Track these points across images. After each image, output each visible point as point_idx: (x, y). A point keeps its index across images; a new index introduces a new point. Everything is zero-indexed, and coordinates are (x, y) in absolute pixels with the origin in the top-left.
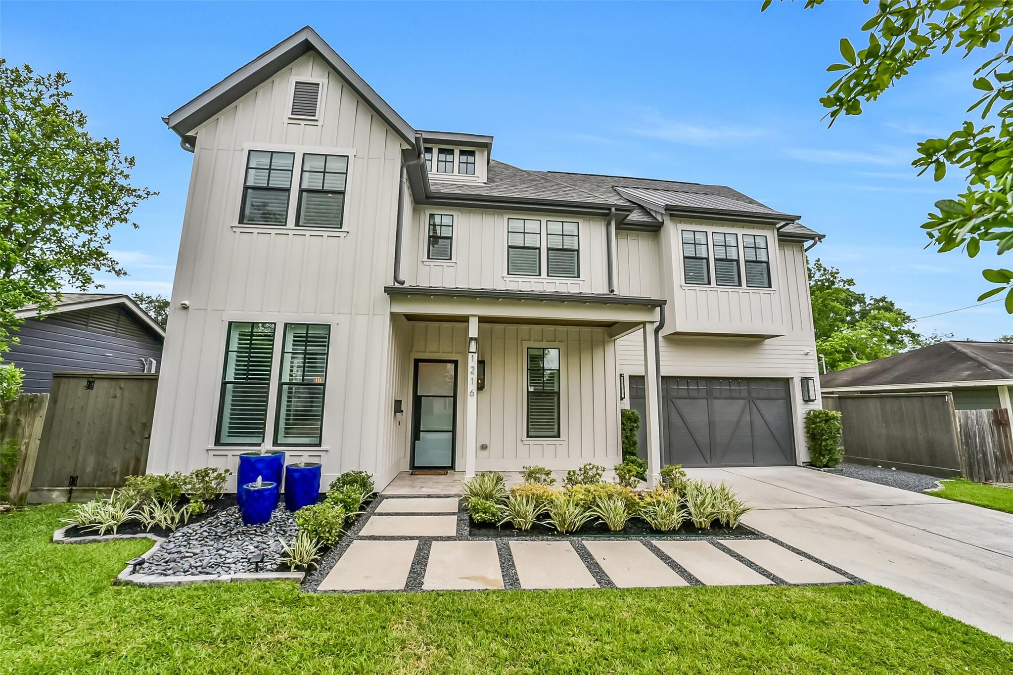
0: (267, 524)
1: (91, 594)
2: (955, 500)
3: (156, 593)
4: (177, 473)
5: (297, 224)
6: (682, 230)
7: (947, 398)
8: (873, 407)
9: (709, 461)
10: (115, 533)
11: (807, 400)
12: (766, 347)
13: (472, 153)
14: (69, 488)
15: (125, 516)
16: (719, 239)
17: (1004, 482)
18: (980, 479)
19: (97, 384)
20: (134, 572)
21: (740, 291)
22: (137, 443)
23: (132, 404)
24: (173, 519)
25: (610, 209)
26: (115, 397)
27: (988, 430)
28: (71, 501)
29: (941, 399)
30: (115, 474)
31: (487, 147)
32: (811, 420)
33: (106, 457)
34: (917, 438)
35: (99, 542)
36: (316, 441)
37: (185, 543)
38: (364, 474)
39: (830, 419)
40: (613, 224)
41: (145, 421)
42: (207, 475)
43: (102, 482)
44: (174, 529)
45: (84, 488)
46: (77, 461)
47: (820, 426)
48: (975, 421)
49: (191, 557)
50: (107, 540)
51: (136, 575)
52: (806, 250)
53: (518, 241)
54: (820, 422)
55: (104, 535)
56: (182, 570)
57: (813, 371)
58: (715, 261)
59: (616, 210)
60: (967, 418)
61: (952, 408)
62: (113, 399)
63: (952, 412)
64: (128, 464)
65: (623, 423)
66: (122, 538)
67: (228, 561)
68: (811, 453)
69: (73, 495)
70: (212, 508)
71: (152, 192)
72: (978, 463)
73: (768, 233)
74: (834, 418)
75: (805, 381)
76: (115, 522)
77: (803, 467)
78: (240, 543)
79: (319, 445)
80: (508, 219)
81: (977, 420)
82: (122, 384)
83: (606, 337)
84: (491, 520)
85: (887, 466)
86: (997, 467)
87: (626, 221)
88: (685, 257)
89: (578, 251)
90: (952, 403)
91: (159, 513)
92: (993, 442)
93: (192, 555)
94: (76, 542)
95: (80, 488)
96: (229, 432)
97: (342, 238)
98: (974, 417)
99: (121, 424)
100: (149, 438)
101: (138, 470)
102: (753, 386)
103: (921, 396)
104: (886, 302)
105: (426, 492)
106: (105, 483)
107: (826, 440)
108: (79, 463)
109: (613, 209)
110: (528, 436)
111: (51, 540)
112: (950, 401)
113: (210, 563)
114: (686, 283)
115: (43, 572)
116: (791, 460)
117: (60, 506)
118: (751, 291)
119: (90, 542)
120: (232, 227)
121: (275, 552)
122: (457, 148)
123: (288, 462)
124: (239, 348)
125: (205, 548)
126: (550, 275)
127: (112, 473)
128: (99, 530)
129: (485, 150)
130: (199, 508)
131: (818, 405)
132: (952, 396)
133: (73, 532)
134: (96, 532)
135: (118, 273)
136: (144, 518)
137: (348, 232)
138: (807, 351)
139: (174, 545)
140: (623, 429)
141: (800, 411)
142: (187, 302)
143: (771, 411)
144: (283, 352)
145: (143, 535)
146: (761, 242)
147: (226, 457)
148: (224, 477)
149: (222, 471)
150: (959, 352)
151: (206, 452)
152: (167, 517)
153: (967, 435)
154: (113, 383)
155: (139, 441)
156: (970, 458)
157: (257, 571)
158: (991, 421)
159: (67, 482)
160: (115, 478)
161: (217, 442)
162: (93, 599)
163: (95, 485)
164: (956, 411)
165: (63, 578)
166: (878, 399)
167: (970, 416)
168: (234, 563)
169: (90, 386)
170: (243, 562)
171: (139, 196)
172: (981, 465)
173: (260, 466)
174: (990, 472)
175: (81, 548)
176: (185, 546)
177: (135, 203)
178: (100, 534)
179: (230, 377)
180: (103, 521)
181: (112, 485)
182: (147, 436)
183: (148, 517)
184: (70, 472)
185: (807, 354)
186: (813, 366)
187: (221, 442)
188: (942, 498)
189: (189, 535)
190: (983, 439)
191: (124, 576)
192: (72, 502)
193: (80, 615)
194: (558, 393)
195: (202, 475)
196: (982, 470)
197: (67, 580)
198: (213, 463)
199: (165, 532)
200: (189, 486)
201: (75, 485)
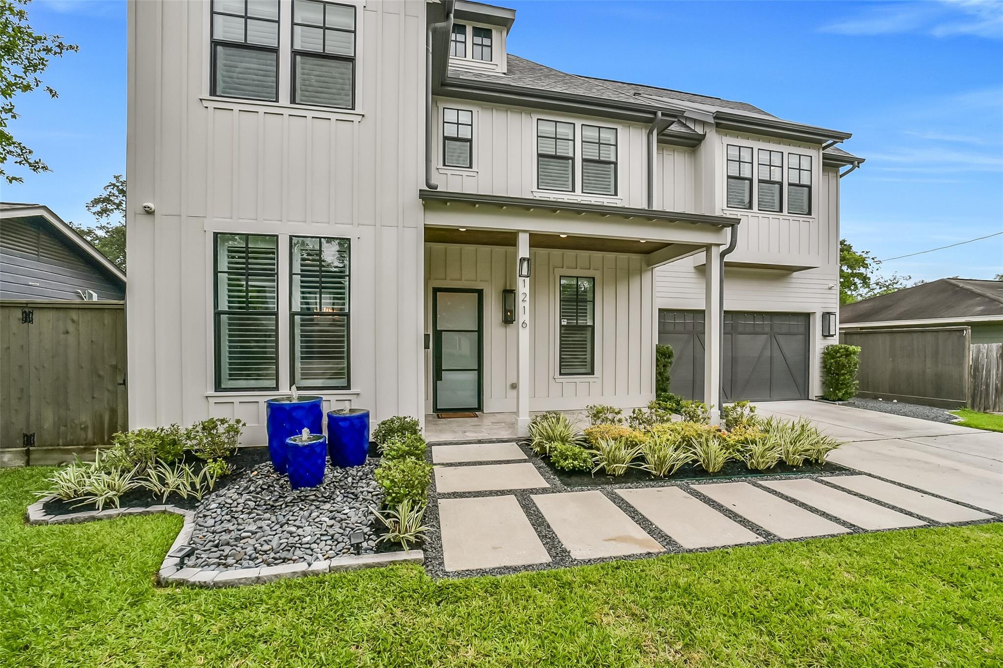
0: (324, 485)
1: (132, 605)
2: (986, 430)
3: (231, 597)
4: (173, 426)
5: (293, 101)
6: (727, 145)
7: (965, 333)
8: (882, 342)
9: (729, 397)
10: (118, 507)
11: (826, 335)
12: (793, 280)
13: (488, 33)
14: (26, 448)
15: (125, 484)
16: (764, 157)
17: (999, 411)
18: (980, 409)
19: (37, 316)
20: (181, 565)
21: (781, 218)
22: (108, 390)
23: (92, 341)
24: (193, 485)
25: (655, 113)
26: (67, 333)
27: (995, 363)
28: (30, 464)
29: (958, 333)
30: (85, 429)
31: (506, 26)
32: (829, 354)
33: (69, 410)
34: (924, 372)
35: (100, 519)
36: (343, 382)
37: (228, 517)
38: (408, 420)
39: (851, 354)
40: (655, 132)
41: (115, 363)
42: (215, 427)
43: (68, 439)
44: (200, 498)
45: (45, 448)
46: (28, 415)
47: (840, 361)
48: (985, 355)
49: (249, 537)
50: (110, 517)
51: (185, 569)
52: (841, 176)
53: (549, 149)
54: (839, 357)
55: (103, 510)
56: (248, 558)
57: (834, 305)
58: (759, 182)
59: (663, 114)
60: (979, 351)
61: (969, 342)
62: (66, 335)
63: (967, 346)
64: (101, 417)
65: (657, 359)
66: (130, 514)
67: (305, 540)
68: (825, 387)
69: (32, 456)
70: (235, 467)
71: (66, 44)
72: (981, 394)
73: (813, 153)
74: (854, 353)
75: (826, 316)
76: (115, 493)
77: (816, 401)
78: (306, 513)
79: (348, 387)
80: (538, 119)
81: (987, 353)
82: (74, 315)
83: (644, 266)
84: (582, 467)
85: (888, 399)
86: (996, 398)
87: (666, 132)
88: (729, 177)
89: (616, 164)
90: (969, 337)
91: (172, 479)
92: (997, 374)
93: (250, 534)
94: (65, 521)
95: (40, 448)
96: (230, 375)
97: (356, 122)
98: (985, 351)
99: (82, 367)
100: (125, 383)
101: (116, 423)
102: (777, 321)
103: (937, 331)
104: (845, 245)
105: (473, 437)
106: (73, 441)
107: (844, 374)
108: (33, 418)
109: (659, 113)
110: (561, 374)
111: (27, 519)
112: (967, 336)
113: (281, 544)
114: (728, 207)
115: (37, 570)
116: (804, 395)
117: (16, 471)
118: (791, 218)
119: (86, 520)
120: (201, 100)
121: (360, 523)
122: (470, 24)
123: (326, 409)
124: (229, 268)
125: (264, 524)
126: (584, 191)
127: (81, 429)
128: (95, 503)
129: (504, 30)
130: (221, 469)
131: (835, 341)
132: (970, 330)
133: (55, 507)
134: (92, 507)
135: (35, 167)
136: (154, 485)
137: (363, 116)
138: (831, 285)
139: (213, 521)
140: (657, 366)
141: (818, 345)
142: (151, 205)
143: (791, 346)
144: (291, 274)
145: (161, 508)
146: (805, 164)
147: (232, 404)
148: (237, 428)
149: (232, 422)
150: (962, 288)
151: (205, 400)
152: (185, 482)
153: (976, 368)
154: (61, 314)
155: (110, 387)
156: (974, 390)
157: (358, 554)
158: (999, 355)
159: (20, 441)
160: (87, 434)
161: (218, 387)
162: (141, 612)
163: (61, 444)
164: (971, 345)
165: (75, 580)
166: (888, 334)
167: (981, 350)
168: (315, 542)
169: (27, 318)
170: (326, 541)
171: (48, 50)
172: (983, 396)
173: (298, 414)
174: (989, 403)
175: (77, 530)
176: (229, 521)
177: (43, 59)
178: (98, 509)
179: (224, 306)
180: (97, 492)
181: (84, 443)
182: (122, 382)
183: (158, 483)
184: (22, 429)
185: (830, 289)
186: (835, 301)
187: (223, 386)
188: (972, 427)
189: (229, 506)
190: (989, 372)
191: (168, 570)
192: (33, 465)
193: (133, 642)
194: (593, 327)
195: (209, 427)
196: (983, 401)
197: (83, 583)
198: (217, 413)
199: (190, 503)
200: (194, 442)
201: (33, 445)
